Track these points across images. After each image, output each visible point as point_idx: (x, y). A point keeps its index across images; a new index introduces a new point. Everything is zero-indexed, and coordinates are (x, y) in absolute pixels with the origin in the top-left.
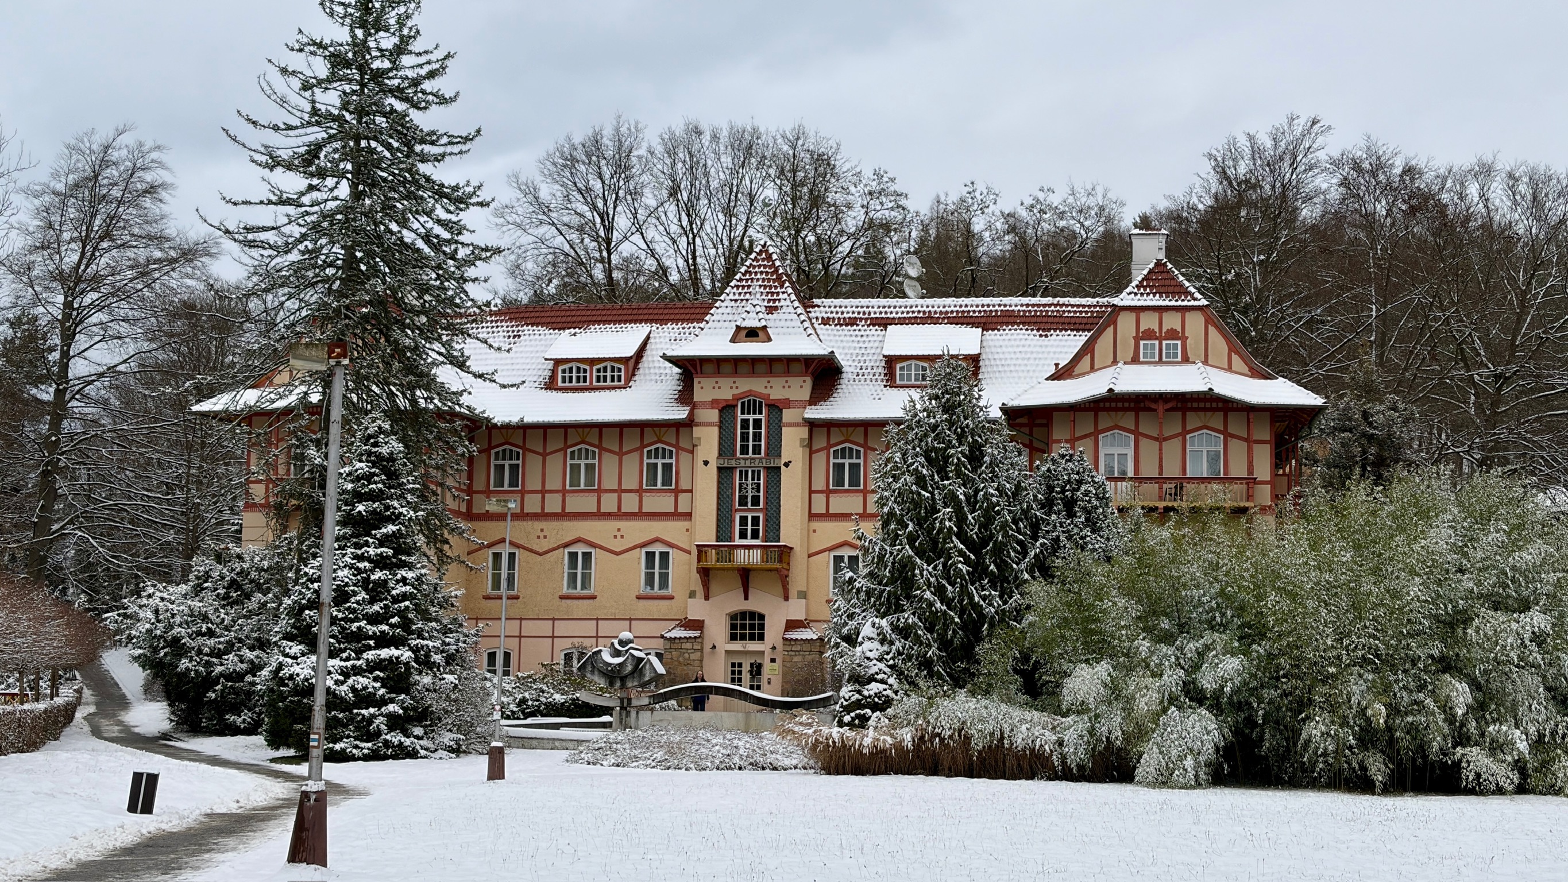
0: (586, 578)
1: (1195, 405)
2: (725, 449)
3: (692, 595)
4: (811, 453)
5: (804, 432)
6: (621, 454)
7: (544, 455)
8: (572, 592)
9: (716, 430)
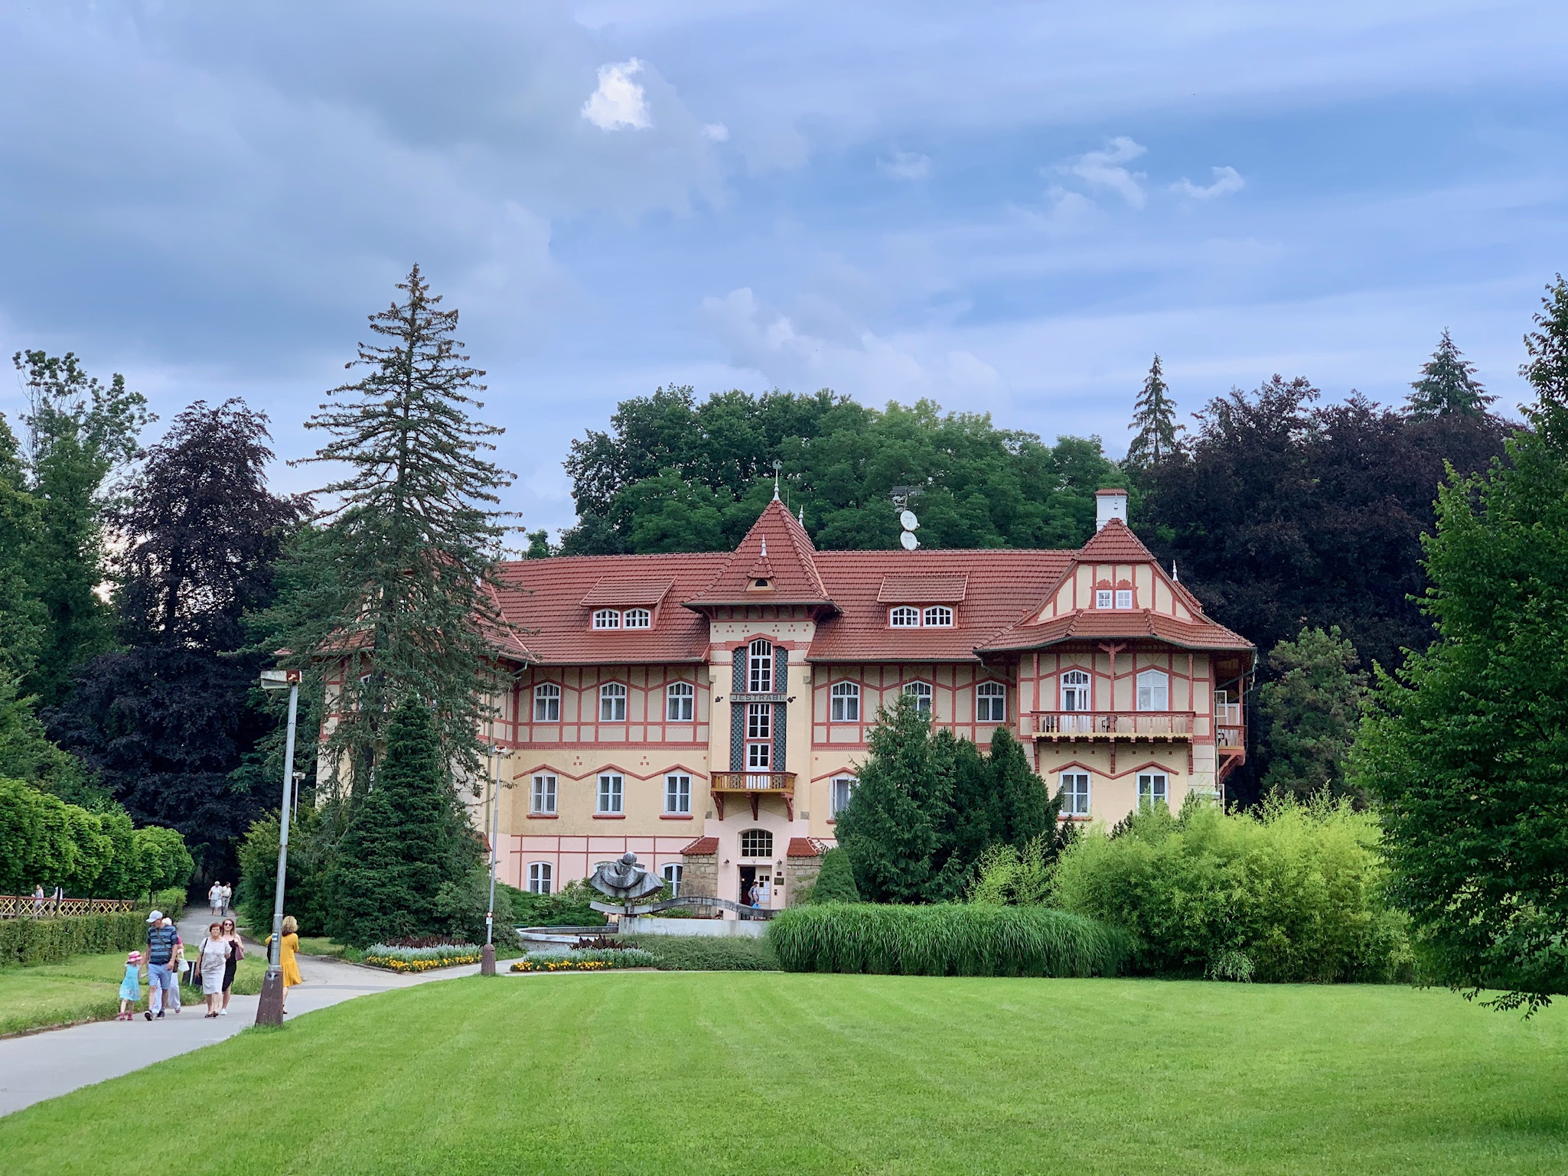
0: (616, 800)
1: (1144, 647)
2: (738, 686)
3: (708, 816)
4: (814, 689)
5: (807, 671)
6: (647, 690)
7: (580, 691)
8: (604, 813)
9: (730, 669)
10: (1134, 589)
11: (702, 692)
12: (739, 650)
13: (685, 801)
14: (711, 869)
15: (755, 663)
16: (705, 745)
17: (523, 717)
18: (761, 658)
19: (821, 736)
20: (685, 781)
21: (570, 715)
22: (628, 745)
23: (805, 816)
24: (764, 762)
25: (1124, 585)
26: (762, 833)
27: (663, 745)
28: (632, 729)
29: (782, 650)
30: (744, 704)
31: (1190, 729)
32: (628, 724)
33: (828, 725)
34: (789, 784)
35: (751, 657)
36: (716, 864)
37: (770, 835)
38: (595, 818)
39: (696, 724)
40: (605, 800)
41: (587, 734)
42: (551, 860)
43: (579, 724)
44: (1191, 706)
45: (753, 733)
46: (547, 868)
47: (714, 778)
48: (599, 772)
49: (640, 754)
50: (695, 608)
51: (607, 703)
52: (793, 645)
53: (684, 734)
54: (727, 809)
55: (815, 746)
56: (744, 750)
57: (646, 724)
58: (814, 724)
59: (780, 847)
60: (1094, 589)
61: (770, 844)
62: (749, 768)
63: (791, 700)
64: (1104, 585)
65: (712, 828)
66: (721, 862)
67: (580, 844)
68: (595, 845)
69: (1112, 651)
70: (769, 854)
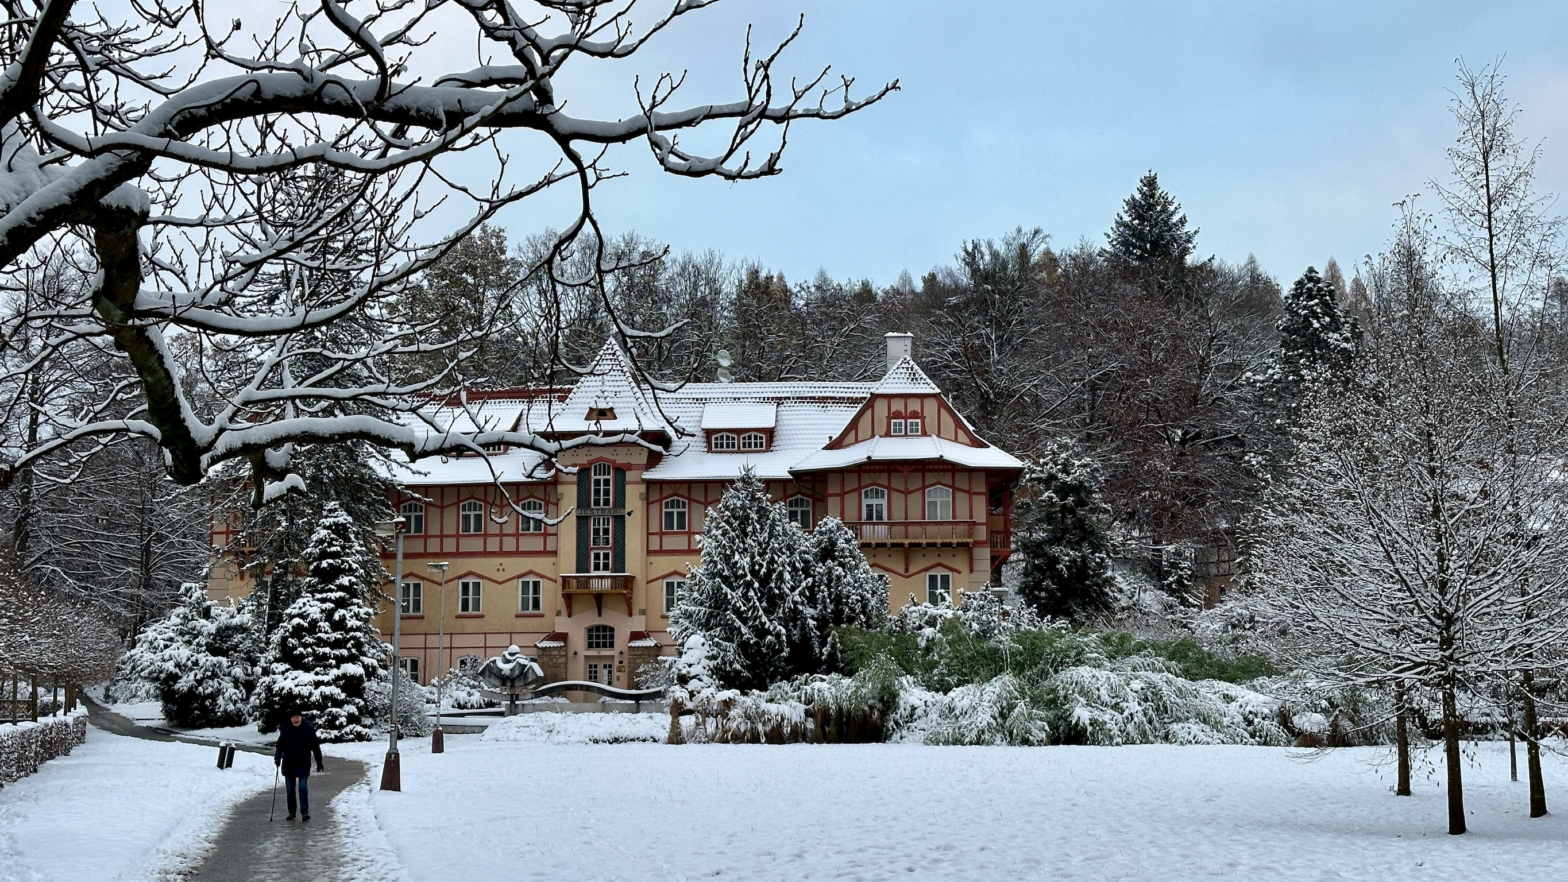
0: (477, 603)
1: (931, 467)
2: (582, 502)
3: (558, 613)
4: (648, 504)
6: (501, 507)
7: (442, 508)
8: (465, 613)
9: (575, 488)
10: (923, 418)
11: (550, 508)
12: (583, 472)
13: (537, 601)
14: (561, 660)
15: (597, 482)
16: (555, 553)
18: (602, 478)
19: (655, 545)
20: (536, 585)
21: (434, 529)
22: (486, 554)
23: (643, 612)
24: (606, 567)
25: (914, 415)
26: (605, 628)
28: (489, 540)
29: (620, 470)
30: (588, 518)
31: (970, 535)
32: (486, 536)
33: (661, 534)
34: (628, 584)
35: (593, 477)
36: (566, 656)
38: (458, 618)
39: (545, 535)
40: (465, 601)
41: (450, 546)
42: (418, 655)
43: (442, 537)
44: (971, 516)
45: (596, 542)
46: (415, 663)
47: (562, 581)
48: (460, 577)
49: (496, 561)
50: (544, 435)
51: (467, 518)
52: (629, 467)
53: (535, 544)
54: (575, 607)
55: (649, 552)
56: (588, 556)
57: (502, 535)
58: (648, 534)
59: (621, 640)
60: (889, 419)
61: (612, 637)
62: (593, 573)
63: (629, 514)
64: (898, 415)
65: (562, 624)
67: (444, 641)
68: (458, 641)
69: (905, 471)
70: (612, 645)
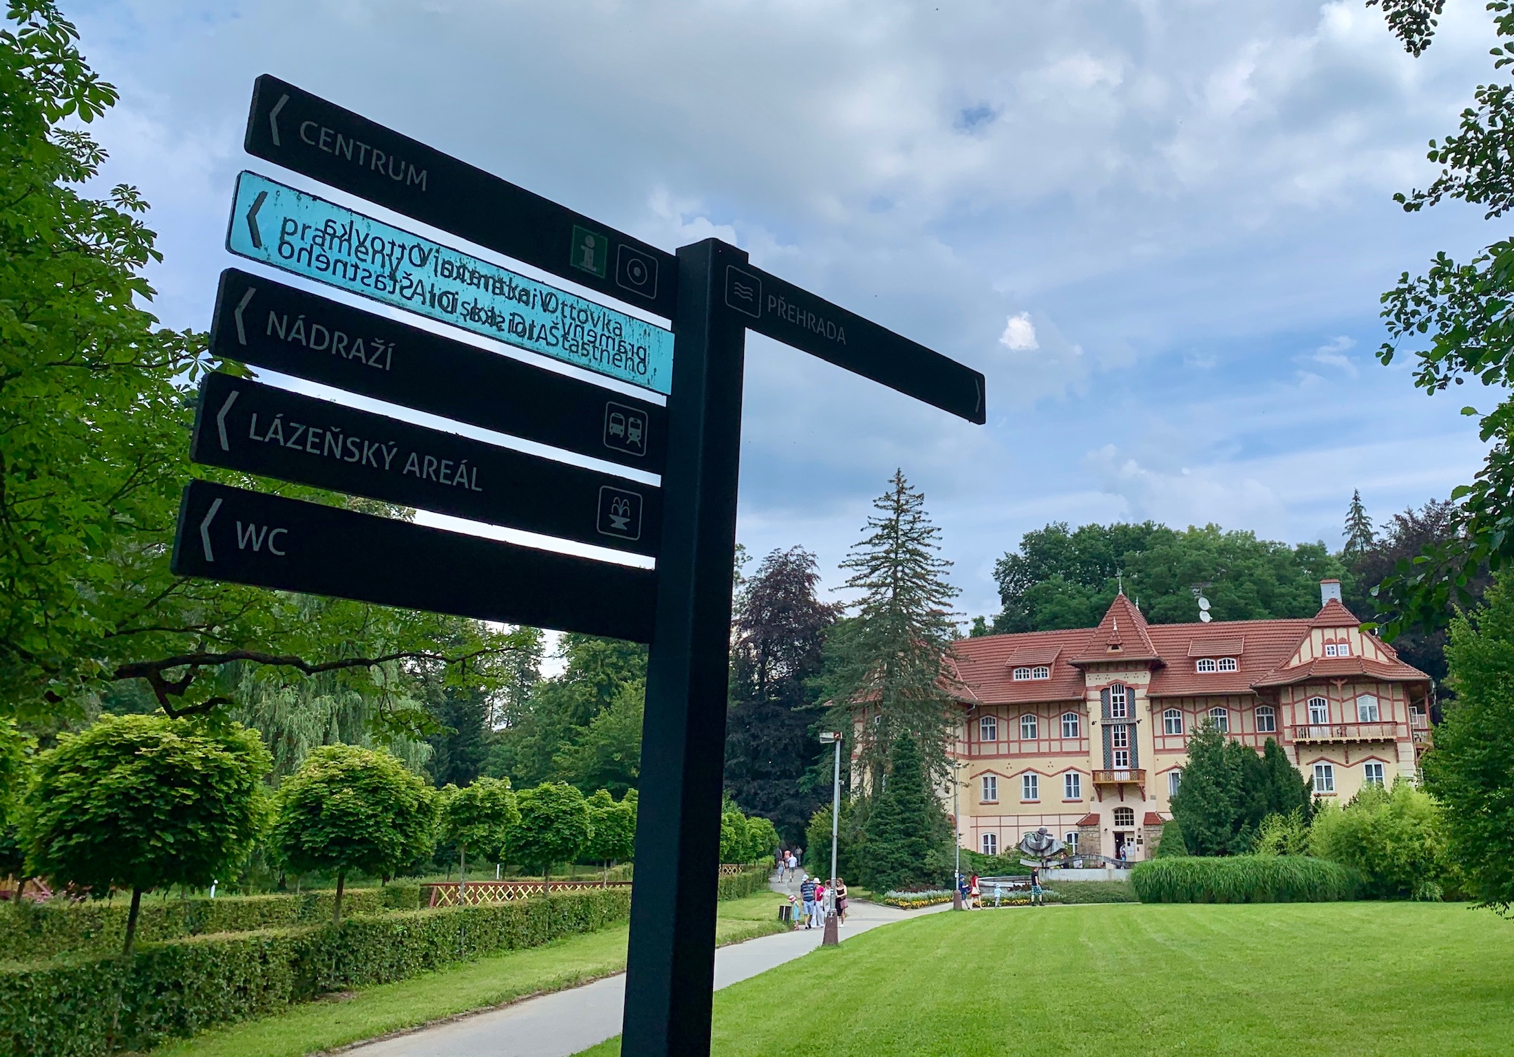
0: (1035, 791)
2: (1105, 714)
3: (1092, 799)
4: (1153, 714)
5: (1147, 703)
6: (1049, 719)
7: (1008, 720)
8: (1027, 800)
9: (1099, 703)
10: (1350, 644)
11: (1083, 718)
12: (1104, 690)
13: (1077, 790)
14: (1096, 835)
15: (1115, 699)
16: (1087, 753)
17: (974, 739)
18: (1118, 695)
19: (1159, 746)
20: (1076, 777)
21: (1003, 736)
22: (1040, 754)
23: (1153, 798)
24: (1125, 763)
25: (1343, 641)
26: (1127, 810)
27: (1062, 753)
28: (1042, 744)
29: (1131, 689)
30: (1110, 726)
31: (1394, 733)
32: (1039, 741)
33: (1163, 737)
34: (1141, 776)
35: (1112, 695)
36: (1099, 831)
37: (1132, 811)
38: (1022, 803)
39: (1081, 739)
40: (1027, 791)
41: (1014, 749)
42: (996, 831)
43: (1009, 742)
44: (1393, 718)
45: (1117, 744)
46: (993, 837)
47: (1094, 774)
48: (1023, 772)
49: (1047, 760)
50: (1075, 665)
51: (1025, 727)
52: (1138, 686)
53: (1073, 746)
54: (1104, 795)
55: (1156, 751)
56: (1112, 756)
57: (1050, 740)
58: (1154, 737)
59: (1139, 819)
60: (1323, 644)
61: (1132, 817)
62: (1116, 767)
63: (1138, 722)
64: (1330, 642)
65: (1095, 807)
66: (1102, 830)
67: (1013, 821)
68: (1022, 821)
69: (1339, 684)
70: (1132, 823)
